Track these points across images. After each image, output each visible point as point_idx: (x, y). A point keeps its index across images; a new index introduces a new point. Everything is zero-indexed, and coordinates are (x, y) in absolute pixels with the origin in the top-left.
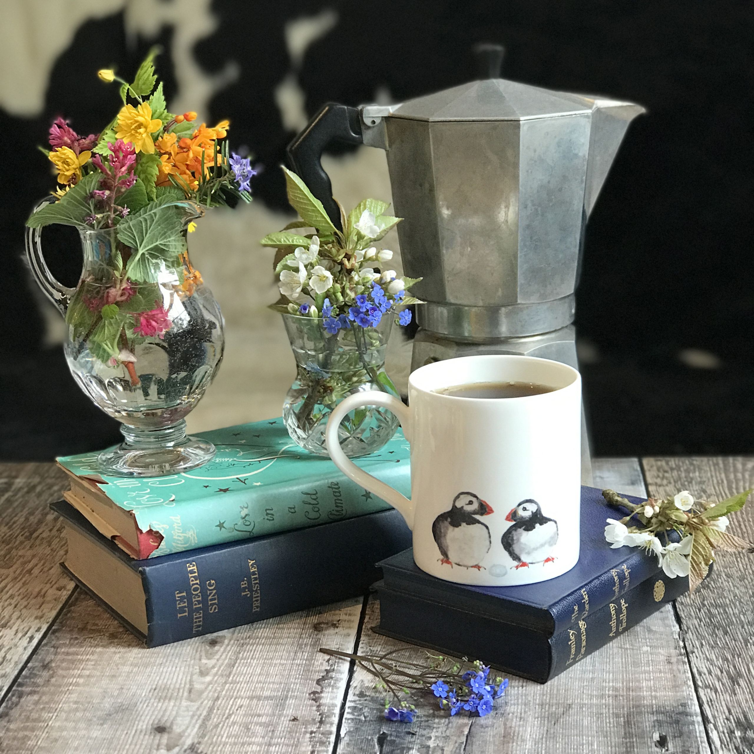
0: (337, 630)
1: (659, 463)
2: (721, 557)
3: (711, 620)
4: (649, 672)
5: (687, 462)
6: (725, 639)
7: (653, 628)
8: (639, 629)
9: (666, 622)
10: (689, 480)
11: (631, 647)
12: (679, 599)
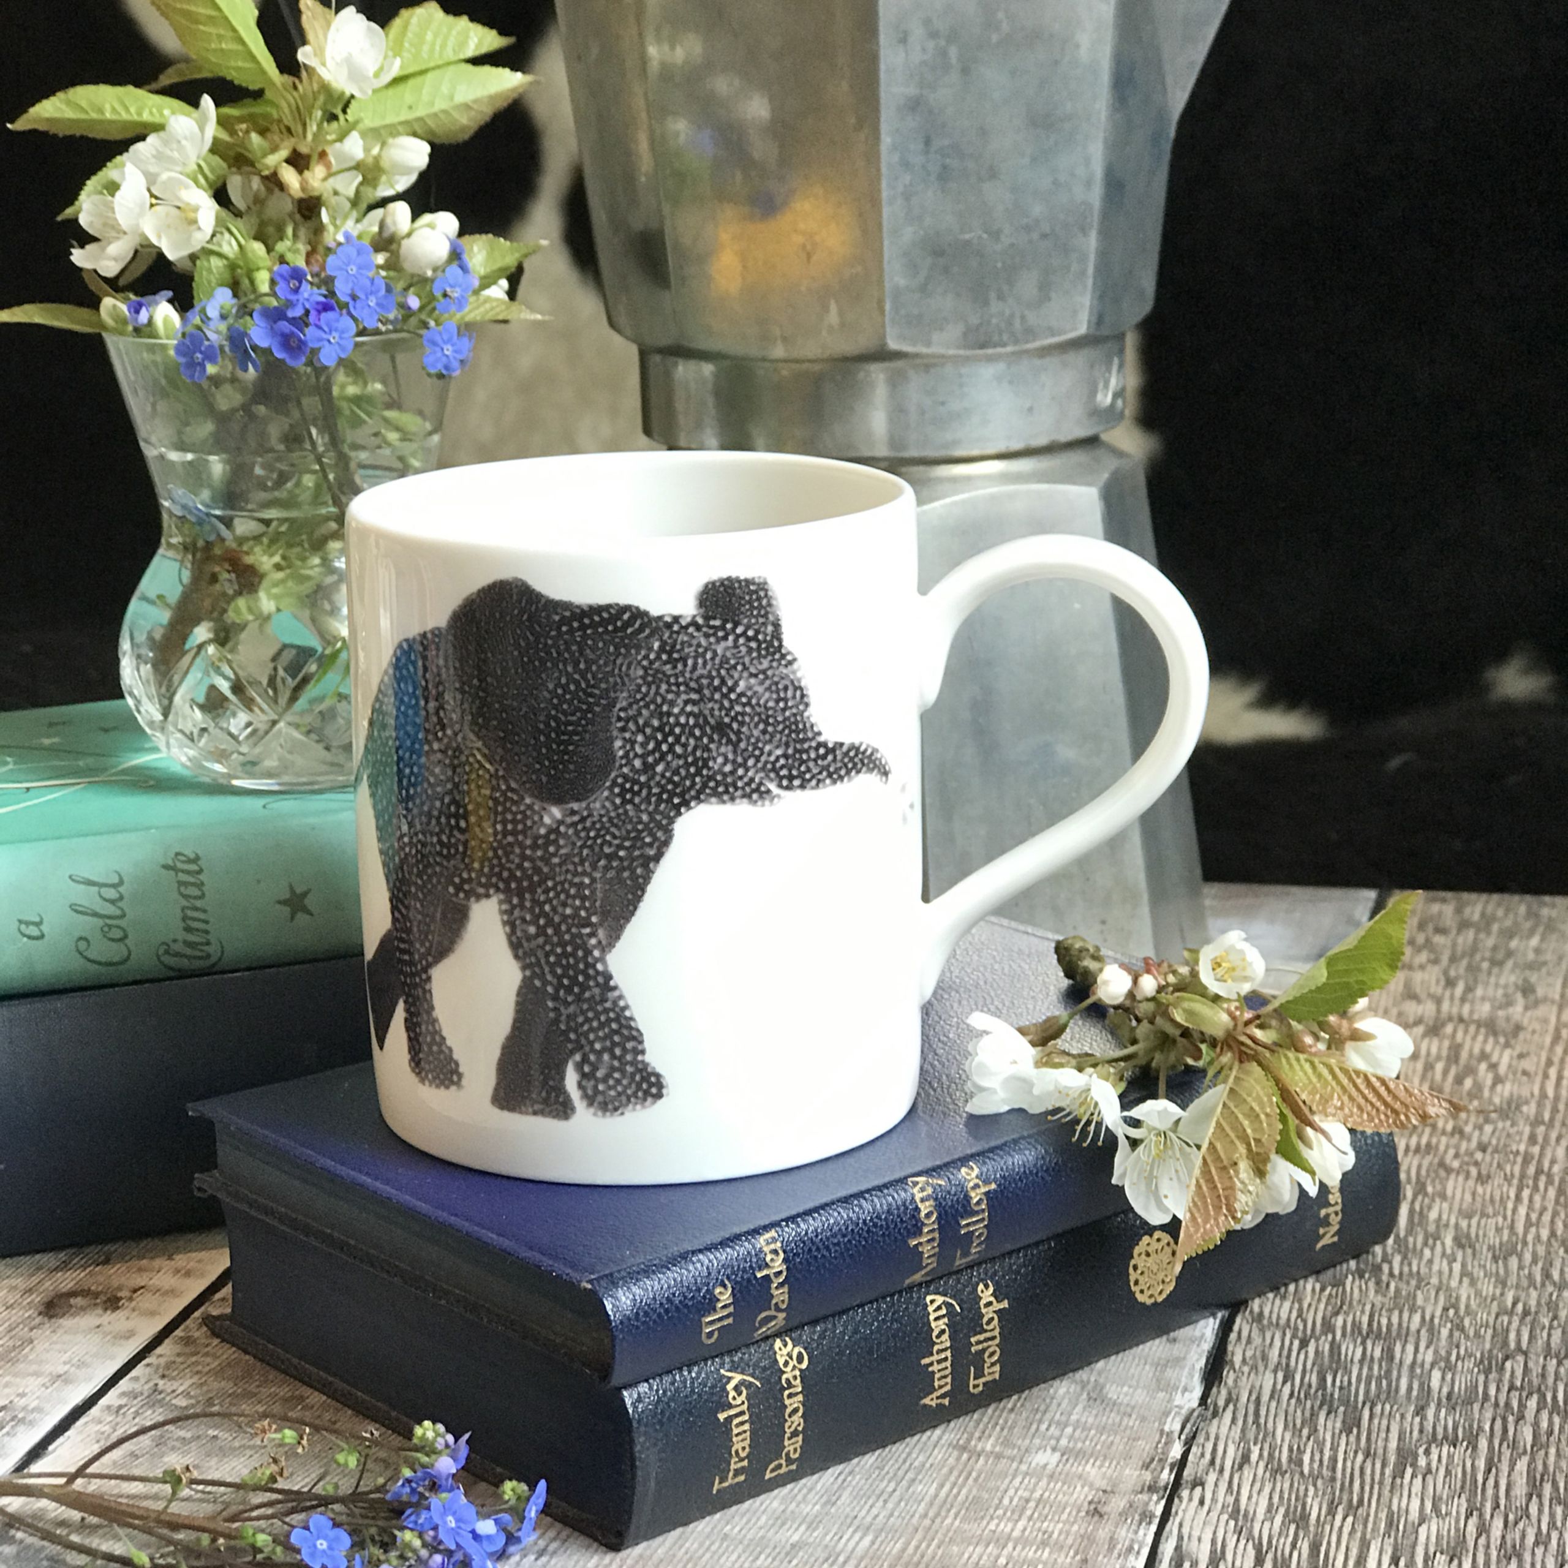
0: (108, 1318)
1: (1435, 908)
2: (1471, 1183)
3: (1322, 1380)
4: (1002, 1541)
5: (1522, 909)
6: (1334, 1449)
7: (1112, 1392)
8: (1062, 1391)
9: (1169, 1373)
10: (1500, 956)
11: (997, 1449)
12: (1257, 1301)
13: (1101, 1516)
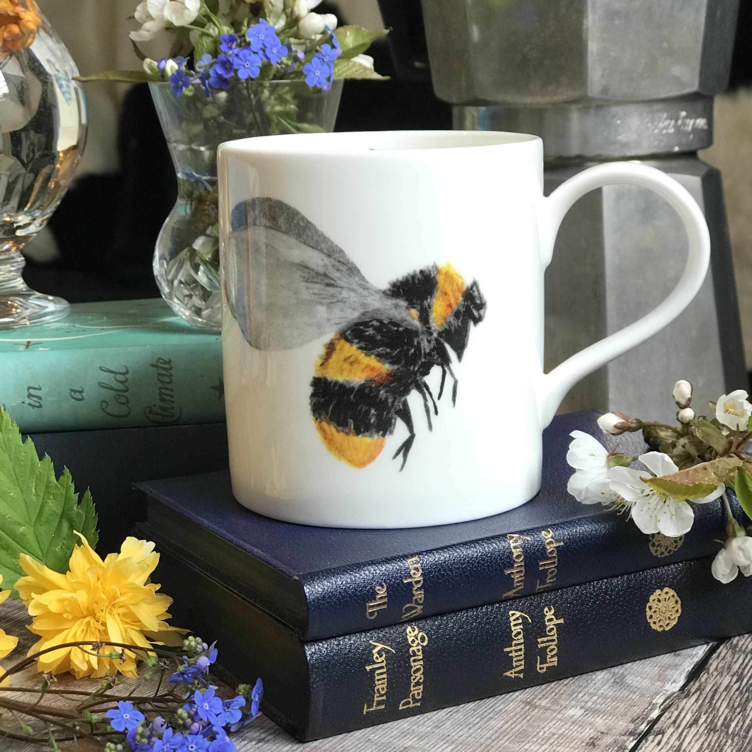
11: (548, 705)
12: (737, 638)
13: (594, 746)
